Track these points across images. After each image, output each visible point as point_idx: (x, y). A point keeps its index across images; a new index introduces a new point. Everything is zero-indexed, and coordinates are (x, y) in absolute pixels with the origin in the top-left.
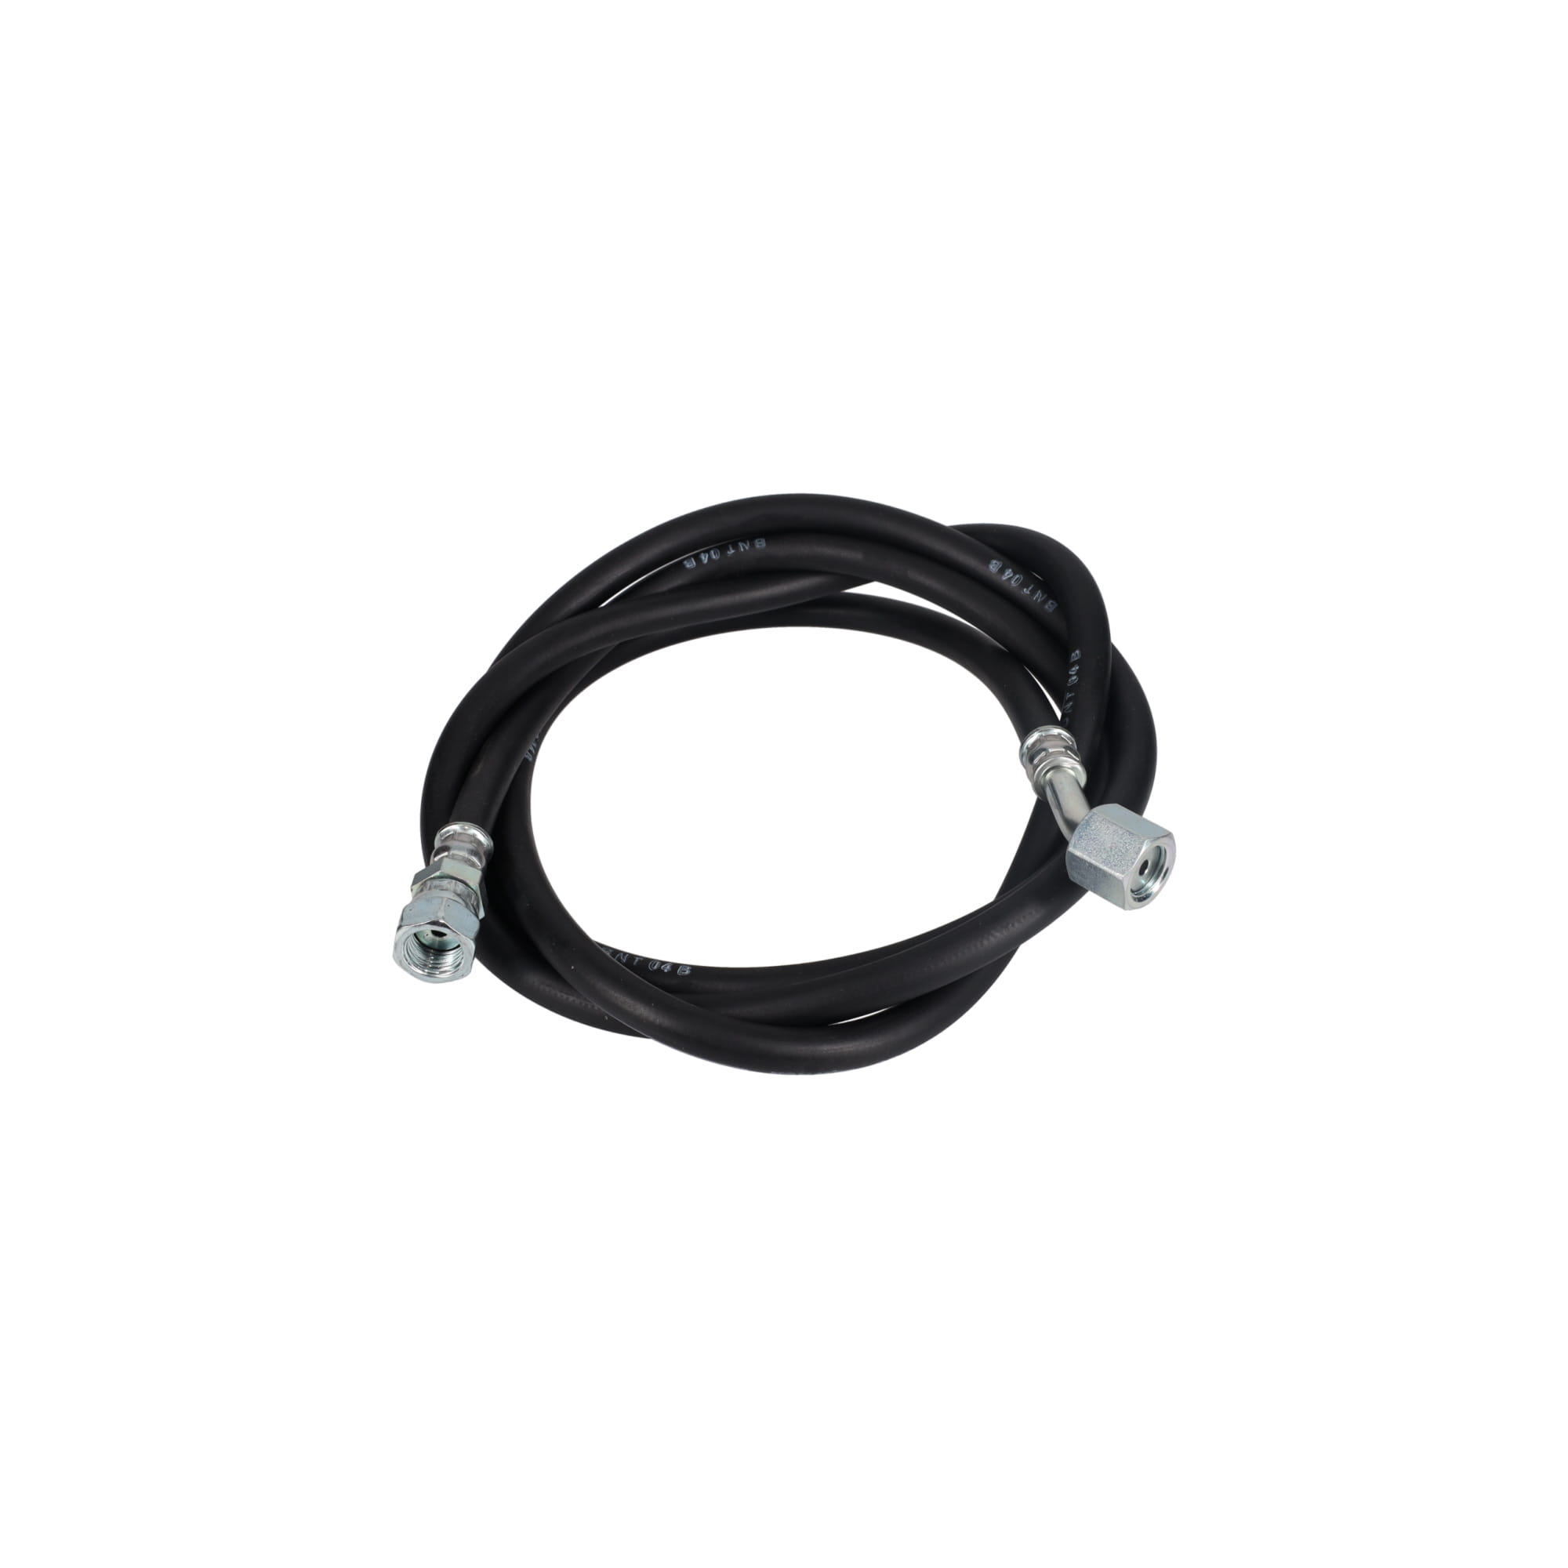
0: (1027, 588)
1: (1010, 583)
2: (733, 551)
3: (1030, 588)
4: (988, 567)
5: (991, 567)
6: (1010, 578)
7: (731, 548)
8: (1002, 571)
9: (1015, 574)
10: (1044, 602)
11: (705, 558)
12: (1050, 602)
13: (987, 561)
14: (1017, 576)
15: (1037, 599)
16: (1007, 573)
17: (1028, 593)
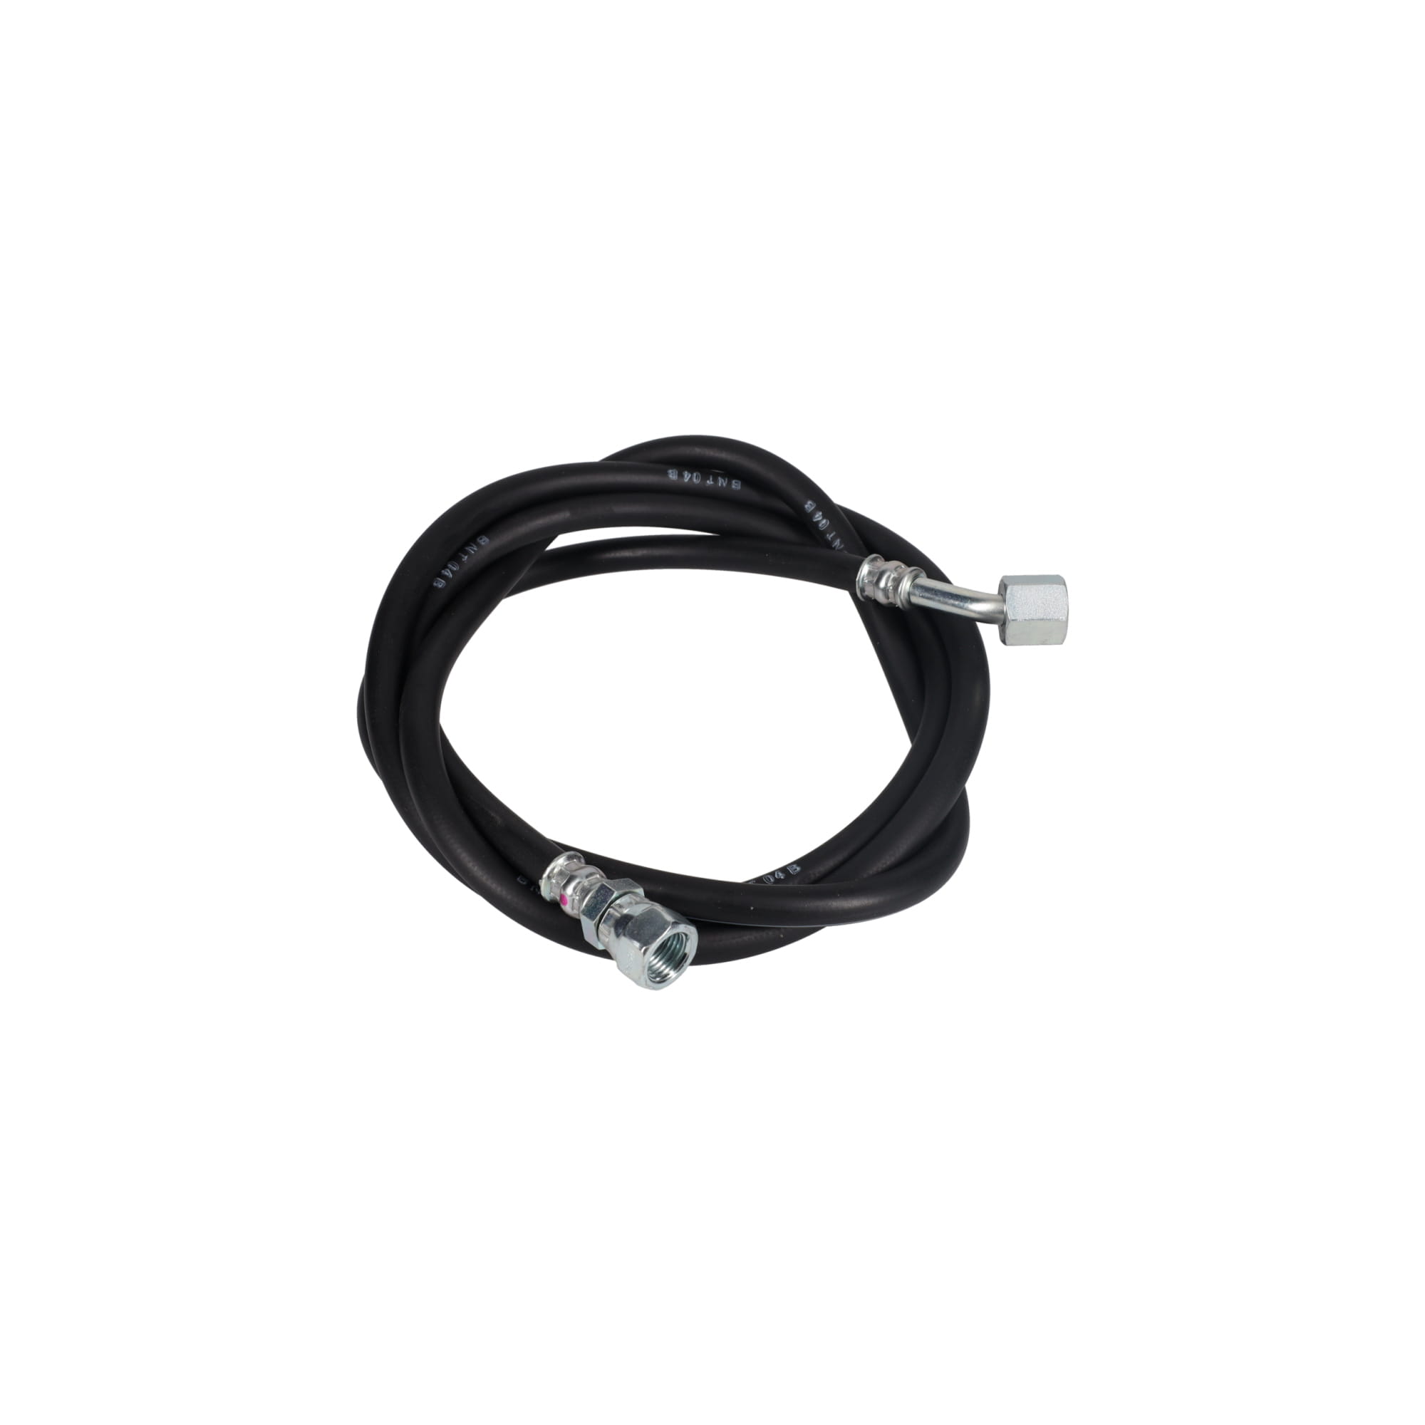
0: (709, 479)
1: (693, 482)
2: (466, 557)
3: (711, 479)
4: (668, 477)
5: (671, 476)
6: (690, 478)
7: (463, 556)
8: (681, 475)
9: (692, 474)
10: (729, 483)
11: (448, 573)
12: (734, 482)
13: (666, 474)
14: (695, 474)
15: (722, 485)
16: (686, 476)
17: (712, 483)
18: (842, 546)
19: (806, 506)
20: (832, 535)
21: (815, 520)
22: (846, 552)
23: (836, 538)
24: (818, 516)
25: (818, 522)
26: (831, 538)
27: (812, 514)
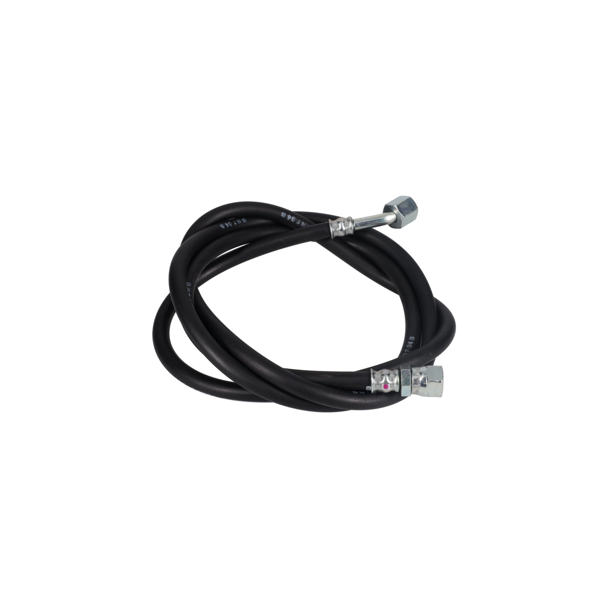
0: (234, 222)
1: (230, 226)
10: (242, 221)
14: (228, 223)
15: (240, 223)
16: (226, 225)
17: (236, 223)
18: (306, 224)
19: (282, 215)
20: (299, 222)
21: (288, 219)
22: (308, 226)
23: (302, 222)
24: (289, 217)
25: (290, 219)
26: (300, 223)
27: (286, 217)
